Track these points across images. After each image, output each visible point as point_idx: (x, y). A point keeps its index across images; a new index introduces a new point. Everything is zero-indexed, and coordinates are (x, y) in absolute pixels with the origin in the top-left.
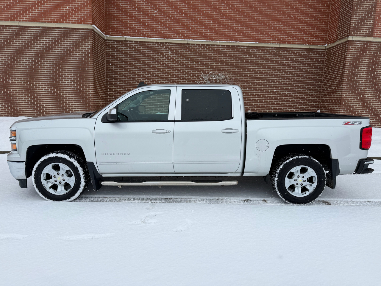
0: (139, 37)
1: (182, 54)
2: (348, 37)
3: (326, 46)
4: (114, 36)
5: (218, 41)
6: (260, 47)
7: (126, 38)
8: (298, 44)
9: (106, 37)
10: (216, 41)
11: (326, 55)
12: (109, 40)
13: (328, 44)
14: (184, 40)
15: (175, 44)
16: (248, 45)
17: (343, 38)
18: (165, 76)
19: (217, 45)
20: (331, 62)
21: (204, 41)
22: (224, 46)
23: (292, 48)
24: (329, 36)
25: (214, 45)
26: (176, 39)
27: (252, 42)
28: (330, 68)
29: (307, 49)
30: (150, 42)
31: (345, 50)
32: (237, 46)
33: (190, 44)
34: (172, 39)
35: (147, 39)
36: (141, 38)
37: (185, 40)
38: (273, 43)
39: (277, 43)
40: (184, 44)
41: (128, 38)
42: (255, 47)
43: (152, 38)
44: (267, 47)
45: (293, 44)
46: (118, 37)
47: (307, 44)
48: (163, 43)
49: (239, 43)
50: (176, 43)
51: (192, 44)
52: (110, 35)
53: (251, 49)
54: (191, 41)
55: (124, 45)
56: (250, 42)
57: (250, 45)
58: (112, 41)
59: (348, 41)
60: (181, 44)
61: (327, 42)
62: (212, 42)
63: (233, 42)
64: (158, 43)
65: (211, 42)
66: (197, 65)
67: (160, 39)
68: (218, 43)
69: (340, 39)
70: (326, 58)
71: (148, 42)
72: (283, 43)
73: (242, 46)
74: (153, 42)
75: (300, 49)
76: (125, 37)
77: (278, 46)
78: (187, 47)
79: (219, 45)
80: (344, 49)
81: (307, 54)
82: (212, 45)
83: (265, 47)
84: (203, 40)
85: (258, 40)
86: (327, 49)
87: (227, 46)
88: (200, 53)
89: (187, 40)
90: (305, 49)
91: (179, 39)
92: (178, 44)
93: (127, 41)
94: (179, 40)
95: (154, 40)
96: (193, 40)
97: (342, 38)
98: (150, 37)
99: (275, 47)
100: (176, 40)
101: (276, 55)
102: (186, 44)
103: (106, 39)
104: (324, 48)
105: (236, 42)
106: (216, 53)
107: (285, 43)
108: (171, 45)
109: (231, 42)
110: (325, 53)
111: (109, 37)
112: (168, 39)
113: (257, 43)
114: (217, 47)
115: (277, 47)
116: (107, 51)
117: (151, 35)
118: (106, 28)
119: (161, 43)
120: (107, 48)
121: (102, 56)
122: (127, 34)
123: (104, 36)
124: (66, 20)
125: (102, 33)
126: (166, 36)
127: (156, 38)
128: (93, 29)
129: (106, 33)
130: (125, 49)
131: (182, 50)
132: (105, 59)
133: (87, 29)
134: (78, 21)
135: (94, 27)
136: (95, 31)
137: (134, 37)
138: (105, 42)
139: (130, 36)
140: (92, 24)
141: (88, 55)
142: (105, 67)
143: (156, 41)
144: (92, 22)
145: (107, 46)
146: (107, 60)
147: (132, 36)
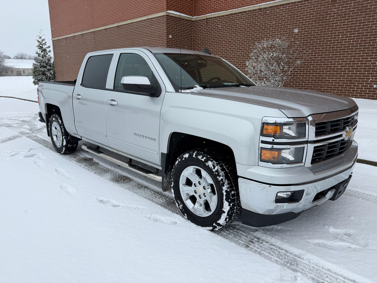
4: (199, 16)
9: (194, 18)
12: (196, 21)
15: (247, 13)
18: (237, 48)
19: (292, 3)
21: (278, 1)
22: (302, 2)
25: (289, 4)
26: (249, 7)
30: (226, 15)
33: (262, 9)
34: (245, 8)
36: (218, 13)
40: (256, 10)
41: (209, 15)
43: (227, 11)
46: (201, 16)
48: (237, 13)
50: (249, 11)
51: (264, 8)
52: (196, 16)
54: (263, 5)
55: (206, 23)
58: (197, 21)
64: (232, 14)
66: (268, 32)
71: (224, 16)
74: (228, 15)
76: (206, 15)
78: (259, 13)
79: (295, 3)
82: (286, 4)
84: (276, 1)
87: (305, 1)
88: (272, 17)
91: (252, 6)
93: (208, 19)
96: (265, 3)
102: (258, 9)
103: (193, 20)
106: (291, 13)
111: (196, 18)
112: (241, 8)
114: (293, 6)
116: (194, 32)
117: (226, 8)
118: (194, 10)
119: (235, 14)
120: (194, 28)
121: (185, 37)
122: (208, 12)
123: (190, 18)
124: (153, 12)
125: (187, 16)
126: (240, 5)
127: (230, 9)
128: (168, 14)
129: (192, 15)
130: (206, 26)
131: (254, 17)
132: (193, 39)
133: (164, 16)
134: (159, 10)
135: (169, 13)
136: (171, 16)
137: (213, 13)
138: (192, 23)
139: (210, 13)
140: (167, 10)
141: (164, 38)
142: (192, 46)
143: (230, 13)
144: (167, 8)
145: (194, 27)
146: (194, 40)
147: (212, 13)
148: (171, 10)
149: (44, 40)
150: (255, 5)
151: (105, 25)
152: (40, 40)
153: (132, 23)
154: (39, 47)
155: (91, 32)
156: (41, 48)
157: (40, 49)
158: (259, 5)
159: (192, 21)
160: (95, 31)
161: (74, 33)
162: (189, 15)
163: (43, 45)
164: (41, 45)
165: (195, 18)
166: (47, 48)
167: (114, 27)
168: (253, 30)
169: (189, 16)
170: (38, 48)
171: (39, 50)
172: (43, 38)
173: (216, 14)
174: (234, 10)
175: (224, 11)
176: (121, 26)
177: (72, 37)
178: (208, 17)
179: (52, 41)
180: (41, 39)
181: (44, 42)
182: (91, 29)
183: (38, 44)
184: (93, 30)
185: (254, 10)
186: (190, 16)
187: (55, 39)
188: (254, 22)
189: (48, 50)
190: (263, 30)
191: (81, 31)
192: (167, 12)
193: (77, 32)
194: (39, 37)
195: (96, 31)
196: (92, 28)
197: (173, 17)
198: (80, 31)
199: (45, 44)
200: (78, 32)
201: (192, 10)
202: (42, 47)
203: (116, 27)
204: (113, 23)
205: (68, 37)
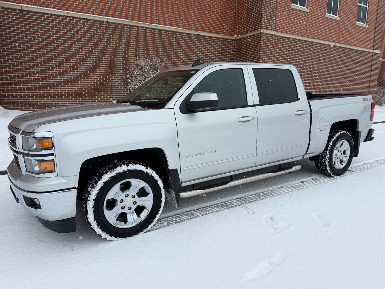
0: (41, 7)
1: (102, 34)
2: (260, 30)
3: (235, 37)
5: (142, 22)
6: (182, 33)
7: (21, 6)
8: (215, 33)
10: (139, 22)
11: (236, 45)
13: (237, 35)
14: (103, 17)
16: (172, 30)
17: (255, 30)
18: (83, 59)
19: (141, 27)
20: (243, 52)
21: (127, 20)
22: (149, 28)
23: (210, 37)
24: (238, 28)
25: (138, 27)
27: (175, 27)
28: (242, 57)
29: (222, 38)
30: (59, 16)
31: (258, 41)
32: (161, 30)
33: (110, 22)
34: (88, 15)
35: (54, 10)
36: (44, 8)
37: (105, 17)
38: (194, 30)
39: (198, 30)
40: (103, 22)
41: (26, 7)
42: (178, 32)
43: (61, 11)
44: (189, 34)
45: (211, 32)
47: (222, 34)
48: (77, 18)
49: (163, 27)
50: (93, 20)
51: (112, 23)
53: (175, 34)
54: (112, 19)
55: (19, 15)
56: (174, 26)
57: (174, 30)
59: (261, 33)
60: (100, 21)
61: (237, 34)
62: (136, 23)
63: (157, 25)
64: (70, 17)
65: (134, 22)
66: (120, 48)
67: (72, 12)
68: (142, 24)
69: (251, 31)
70: (236, 48)
71: (55, 15)
72: (202, 31)
73: (166, 31)
74: (63, 16)
75: (216, 38)
76: (19, 4)
77: (198, 33)
78: (107, 26)
79: (143, 27)
80: (256, 40)
81: (221, 44)
82: (135, 26)
83: (187, 34)
84: (125, 20)
85: (181, 25)
86: (237, 40)
87: (151, 29)
88: (123, 34)
89: (106, 17)
90: (220, 38)
92: (96, 21)
93: (24, 11)
94: (97, 17)
95: (64, 13)
97: (253, 30)
98: (58, 9)
99: (196, 35)
100: (93, 16)
101: (197, 43)
102: (106, 22)
104: (234, 39)
105: (160, 25)
106: (140, 35)
107: (204, 31)
108: (87, 22)
109: (155, 24)
110: (235, 44)
112: (83, 14)
113: (180, 28)
114: (141, 29)
115: (198, 35)
130: (21, 21)
131: (102, 29)
143: (66, 15)
168: (102, 42)
178: (23, 9)
190: (114, 45)
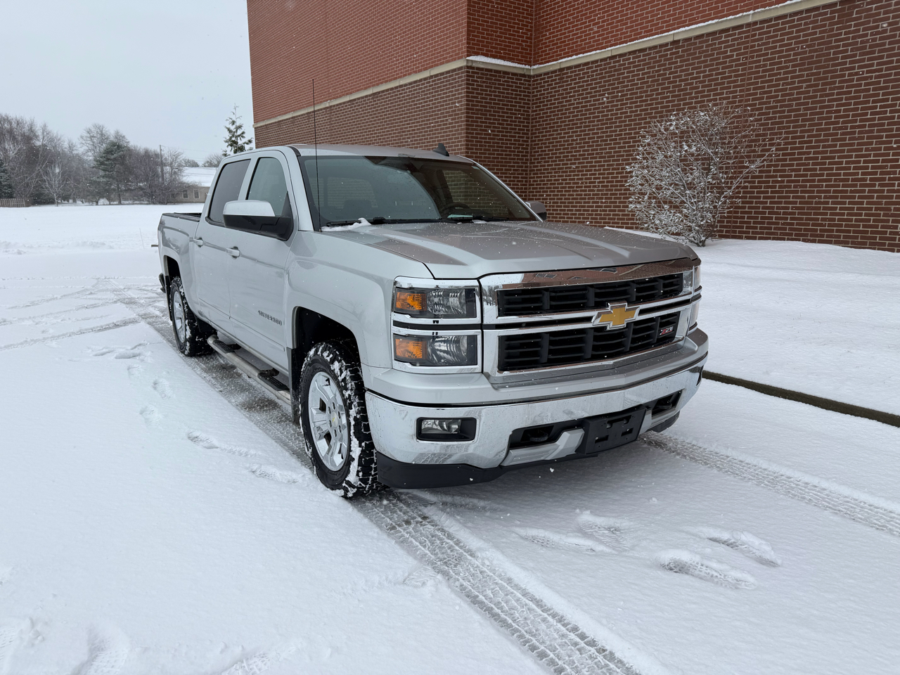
0: (582, 55)
4: (545, 65)
5: (751, 12)
7: (561, 63)
9: (533, 69)
10: (744, 13)
12: (537, 76)
14: (666, 34)
15: (647, 52)
18: (625, 134)
19: (748, 25)
22: (769, 20)
25: (741, 27)
26: (650, 38)
33: (679, 41)
35: (596, 54)
40: (667, 44)
41: (565, 62)
43: (604, 50)
46: (550, 64)
48: (624, 55)
51: (684, 40)
52: (538, 64)
54: (682, 33)
55: (559, 79)
58: (540, 75)
62: (735, 18)
64: (615, 57)
65: (731, 19)
66: (693, 95)
68: (750, 16)
71: (597, 61)
73: (825, 5)
74: (605, 59)
76: (559, 61)
78: (674, 50)
79: (755, 23)
82: (735, 28)
87: (777, 17)
89: (673, 32)
91: (657, 36)
92: (655, 47)
93: (564, 69)
96: (687, 28)
98: (601, 49)
102: (671, 43)
103: (532, 74)
106: (744, 48)
108: (641, 56)
112: (635, 42)
114: (748, 31)
116: (533, 100)
117: (602, 43)
118: (535, 51)
119: (621, 55)
120: (533, 93)
121: (511, 113)
122: (564, 54)
123: (524, 69)
124: (440, 60)
125: (516, 65)
126: (631, 36)
127: (611, 46)
128: (470, 64)
129: (530, 62)
130: (559, 87)
131: (662, 62)
132: (530, 118)
133: (460, 68)
134: (452, 56)
135: (472, 61)
136: (478, 68)
137: (574, 57)
138: (529, 81)
139: (568, 57)
140: (468, 56)
141: (461, 118)
142: (530, 133)
143: (609, 55)
144: (468, 51)
145: (533, 89)
146: (533, 119)
147: (571, 56)
148: (477, 54)
149: (240, 127)
150: (664, 35)
151: (351, 93)
152: (233, 128)
153: (401, 86)
154: (230, 143)
155: (324, 109)
156: (233, 143)
157: (231, 145)
158: (674, 34)
159: (530, 76)
160: (331, 107)
161: (294, 111)
162: (523, 64)
163: (239, 138)
164: (233, 139)
165: (536, 68)
166: (245, 145)
167: (366, 96)
168: (660, 91)
169: (523, 66)
170: (227, 144)
171: (230, 147)
172: (238, 124)
173: (580, 58)
174: (618, 46)
175: (598, 51)
176: (379, 93)
177: (290, 119)
178: (563, 66)
179: (255, 128)
180: (234, 126)
181: (239, 132)
182: (324, 101)
183: (228, 136)
184: (327, 104)
185: (661, 46)
186: (525, 65)
187: (259, 125)
188: (662, 72)
189: (247, 147)
190: (682, 90)
191: (307, 107)
192: (467, 60)
193: (299, 109)
194: (231, 121)
195: (334, 106)
196: (327, 101)
197: (482, 69)
198: (304, 107)
199: (242, 137)
200: (302, 108)
201: (531, 50)
202: (236, 143)
203: (370, 95)
204: (366, 89)
205: (283, 120)
